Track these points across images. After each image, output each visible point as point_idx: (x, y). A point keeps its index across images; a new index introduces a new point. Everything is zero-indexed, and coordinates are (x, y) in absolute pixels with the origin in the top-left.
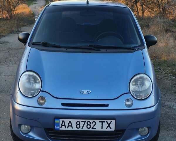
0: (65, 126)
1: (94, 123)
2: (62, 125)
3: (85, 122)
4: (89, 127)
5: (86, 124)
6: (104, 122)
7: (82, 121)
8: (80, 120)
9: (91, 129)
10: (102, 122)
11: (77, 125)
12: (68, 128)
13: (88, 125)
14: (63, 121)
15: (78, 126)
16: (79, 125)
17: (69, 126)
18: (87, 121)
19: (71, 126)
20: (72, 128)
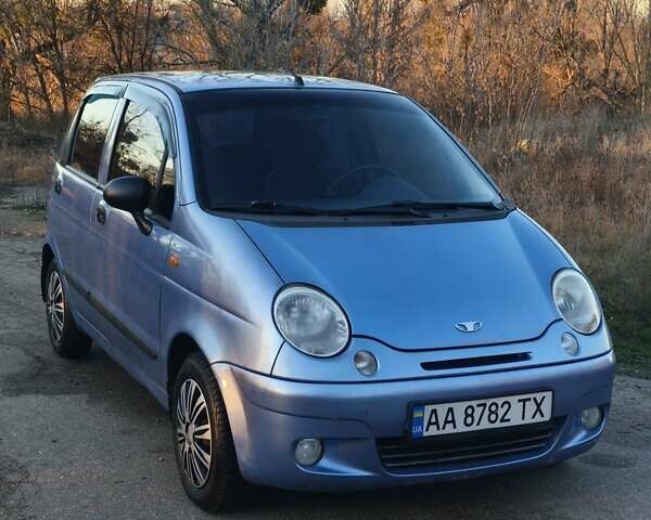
0: (437, 423)
1: (506, 406)
2: (430, 423)
3: (485, 405)
4: (493, 417)
5: (487, 412)
6: (529, 399)
7: (479, 405)
8: (474, 403)
9: (498, 425)
10: (524, 401)
11: (467, 415)
12: (444, 428)
13: (491, 412)
14: (434, 411)
15: (469, 420)
16: (472, 415)
17: (446, 422)
18: (489, 402)
19: (453, 421)
20: (455, 427)
